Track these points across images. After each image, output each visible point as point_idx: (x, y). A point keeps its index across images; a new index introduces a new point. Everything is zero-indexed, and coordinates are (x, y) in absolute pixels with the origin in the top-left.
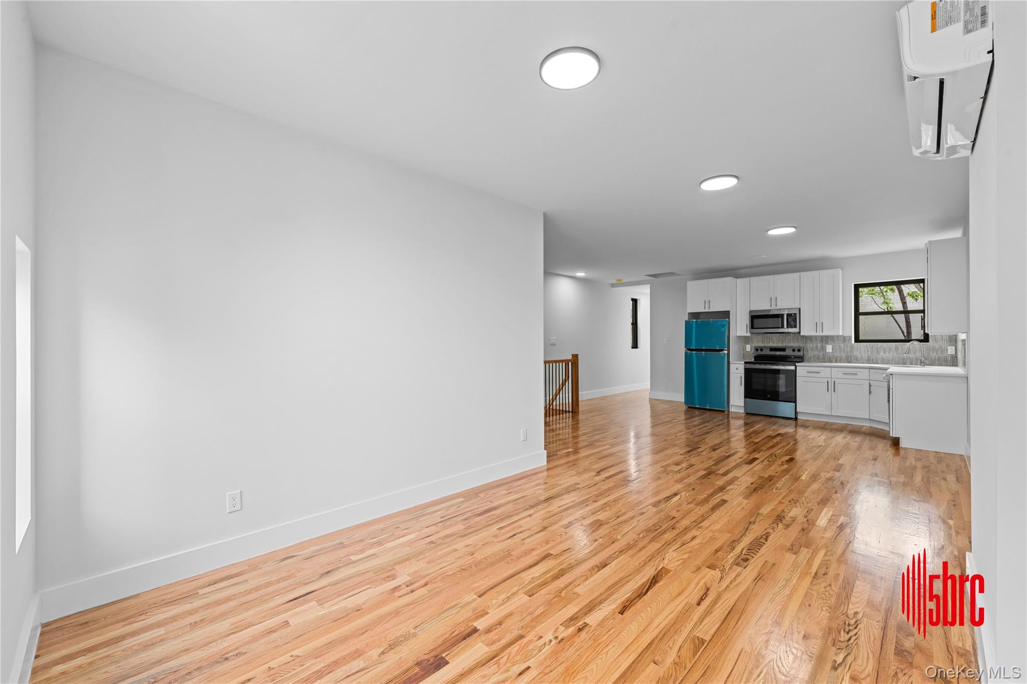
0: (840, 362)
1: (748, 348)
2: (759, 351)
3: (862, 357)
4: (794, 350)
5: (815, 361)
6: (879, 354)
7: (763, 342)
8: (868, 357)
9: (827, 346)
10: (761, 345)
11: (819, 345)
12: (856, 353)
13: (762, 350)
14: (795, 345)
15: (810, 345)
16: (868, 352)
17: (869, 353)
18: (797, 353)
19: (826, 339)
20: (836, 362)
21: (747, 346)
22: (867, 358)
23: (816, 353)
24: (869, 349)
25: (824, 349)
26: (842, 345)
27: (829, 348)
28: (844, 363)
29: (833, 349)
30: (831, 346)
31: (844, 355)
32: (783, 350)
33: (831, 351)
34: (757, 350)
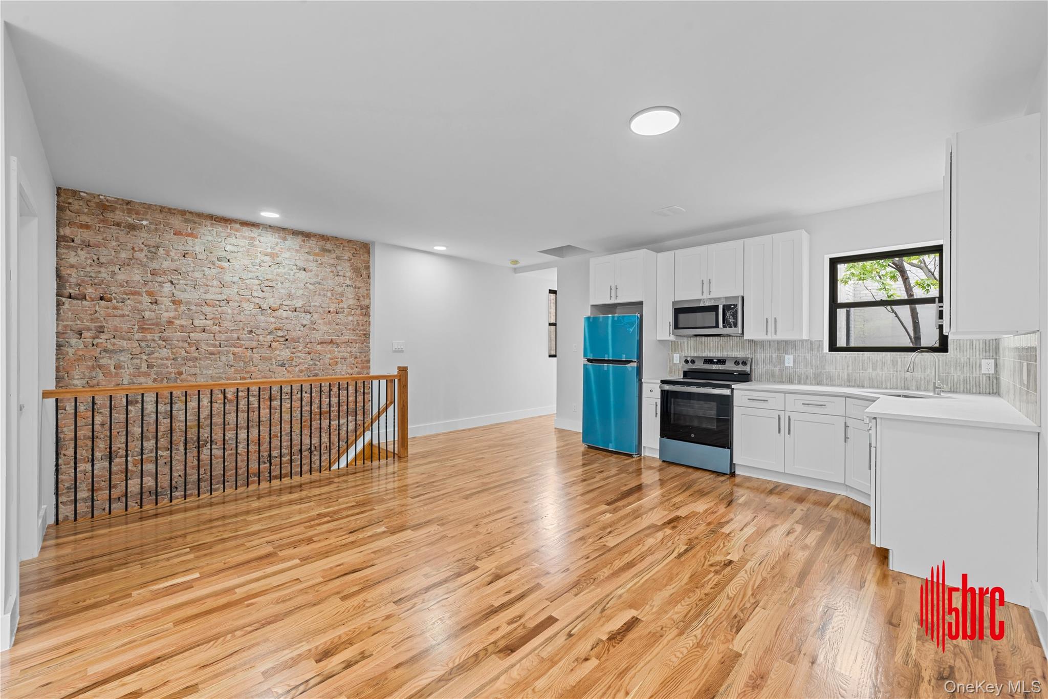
0: (805, 384)
1: (677, 359)
2: (690, 364)
3: (838, 375)
4: (737, 363)
5: (768, 381)
6: (866, 370)
7: (696, 350)
8: (848, 375)
9: (786, 356)
10: (692, 354)
11: (774, 355)
12: (829, 369)
13: (693, 362)
14: (739, 354)
15: (760, 355)
16: (848, 367)
17: (850, 368)
18: (741, 368)
19: (784, 346)
20: (799, 383)
21: (675, 355)
22: (846, 377)
23: (770, 367)
24: (850, 362)
25: (781, 361)
26: (808, 356)
27: (789, 360)
28: (811, 384)
29: (794, 362)
30: (791, 357)
31: (811, 372)
32: (722, 361)
33: (791, 364)
34: (687, 362)
